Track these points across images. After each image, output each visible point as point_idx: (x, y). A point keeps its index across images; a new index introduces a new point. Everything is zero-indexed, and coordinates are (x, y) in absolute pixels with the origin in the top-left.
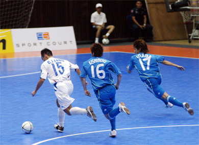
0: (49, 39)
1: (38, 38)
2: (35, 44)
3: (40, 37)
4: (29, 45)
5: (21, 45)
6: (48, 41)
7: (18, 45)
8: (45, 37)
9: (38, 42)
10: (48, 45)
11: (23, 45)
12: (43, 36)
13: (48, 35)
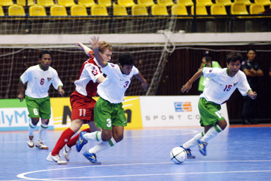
0: (191, 111)
1: (176, 109)
2: (171, 117)
3: (178, 107)
4: (164, 118)
5: (152, 118)
6: (189, 113)
7: (148, 118)
8: (185, 108)
9: (175, 114)
10: (189, 119)
11: (155, 117)
12: (182, 107)
13: (190, 105)
